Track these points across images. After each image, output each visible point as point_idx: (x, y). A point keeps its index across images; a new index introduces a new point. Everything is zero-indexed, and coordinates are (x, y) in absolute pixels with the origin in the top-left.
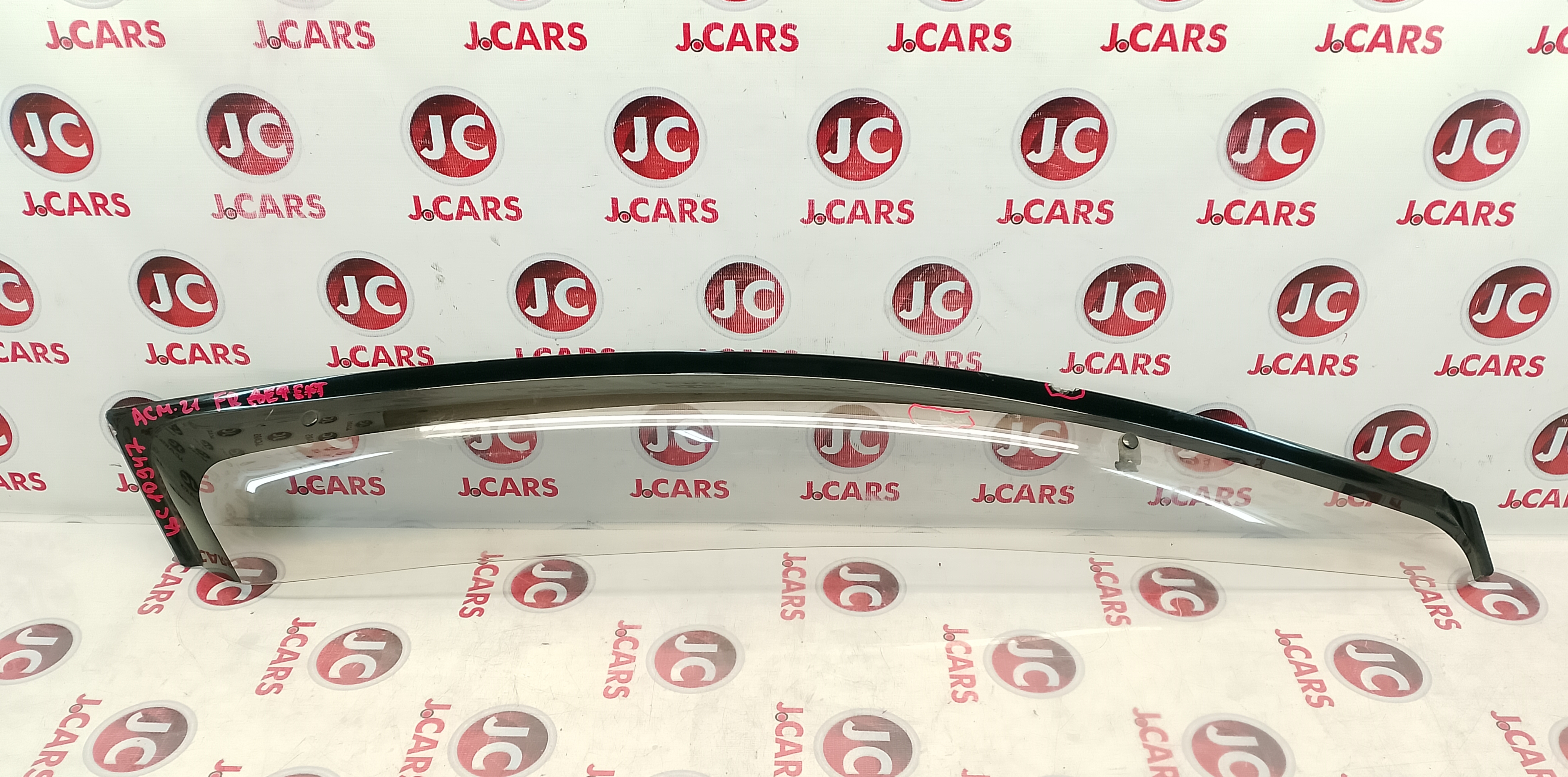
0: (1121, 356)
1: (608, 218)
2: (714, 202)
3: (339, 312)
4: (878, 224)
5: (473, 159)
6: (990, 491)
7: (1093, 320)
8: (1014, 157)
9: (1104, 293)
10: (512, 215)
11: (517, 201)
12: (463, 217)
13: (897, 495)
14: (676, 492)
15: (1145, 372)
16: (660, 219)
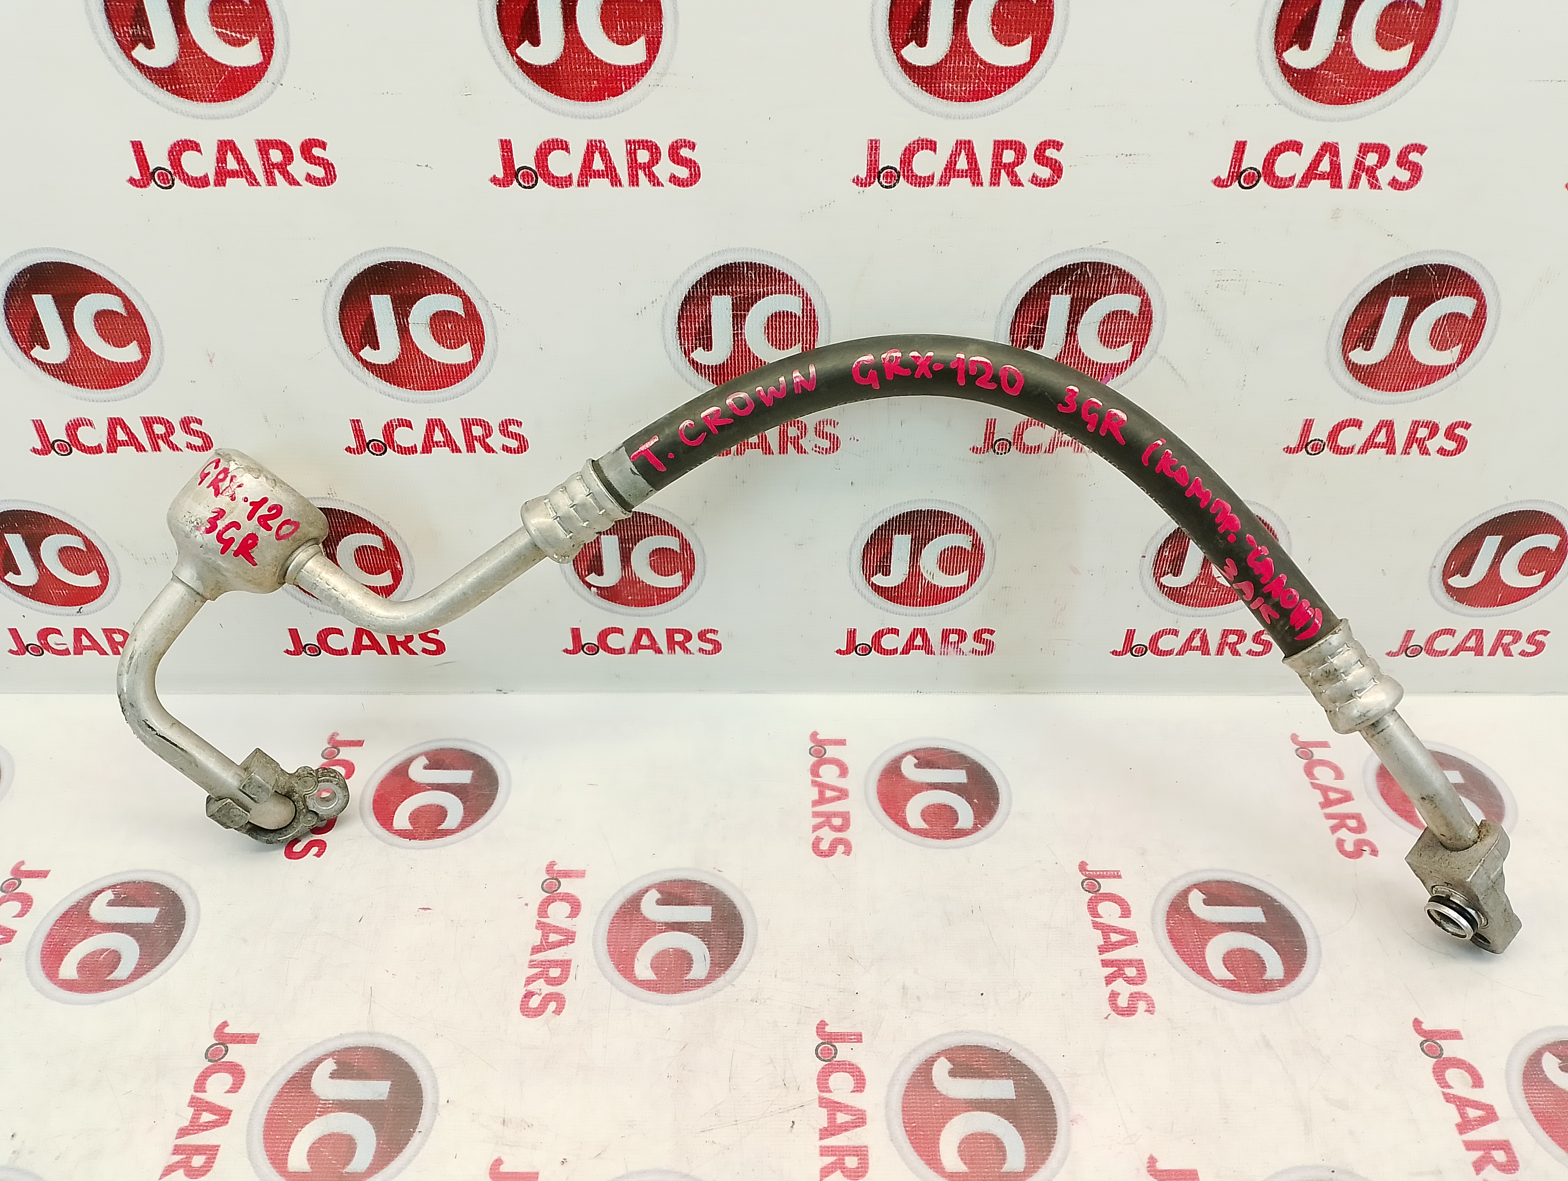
0: (1388, 426)
1: (495, 180)
2: (692, 146)
3: (36, 359)
4: (996, 188)
5: (234, 65)
6: (1141, 639)
7: (1353, 363)
8: (1259, 57)
9: (1381, 316)
10: (317, 176)
11: (325, 149)
12: (228, 179)
13: (990, 647)
14: (637, 646)
15: (1424, 451)
16: (592, 181)
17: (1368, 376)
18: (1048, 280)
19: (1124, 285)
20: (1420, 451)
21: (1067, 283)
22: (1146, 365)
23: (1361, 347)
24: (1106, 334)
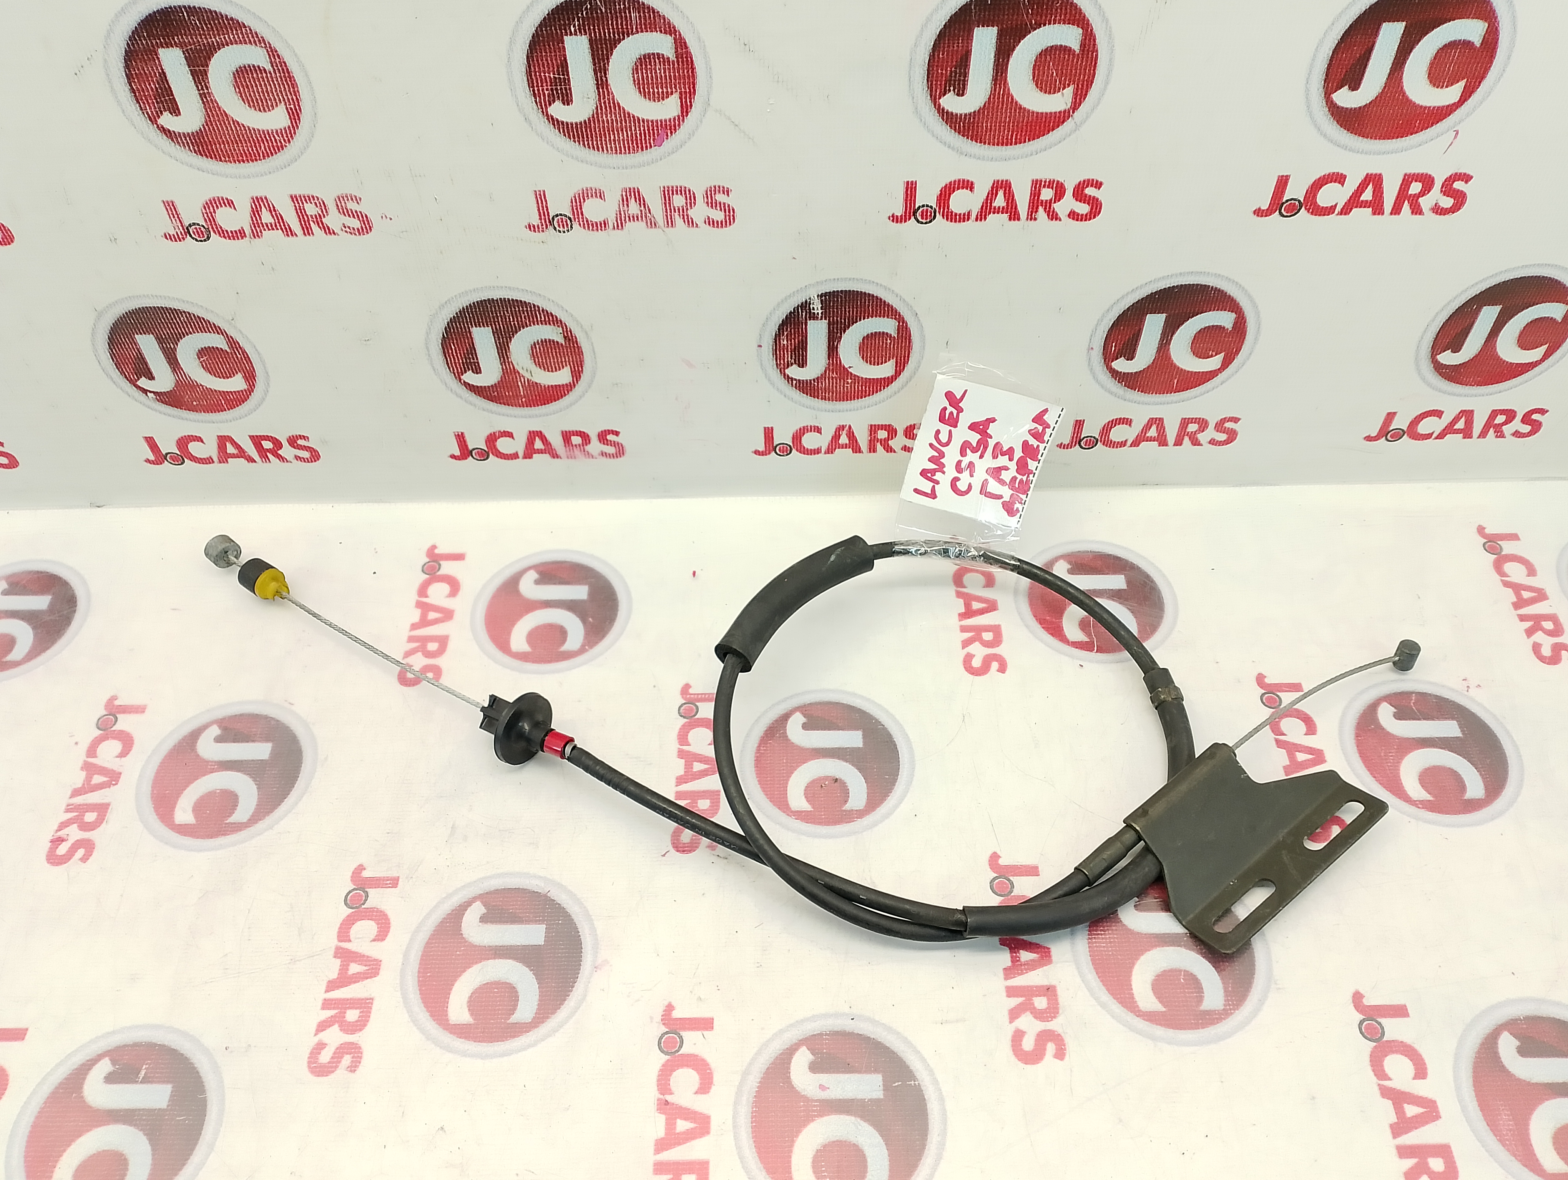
17: (969, 128)
18: (555, 18)
19: (648, 21)
20: (1048, 216)
21: (578, 21)
22: (701, 122)
23: (952, 92)
24: (643, 83)
